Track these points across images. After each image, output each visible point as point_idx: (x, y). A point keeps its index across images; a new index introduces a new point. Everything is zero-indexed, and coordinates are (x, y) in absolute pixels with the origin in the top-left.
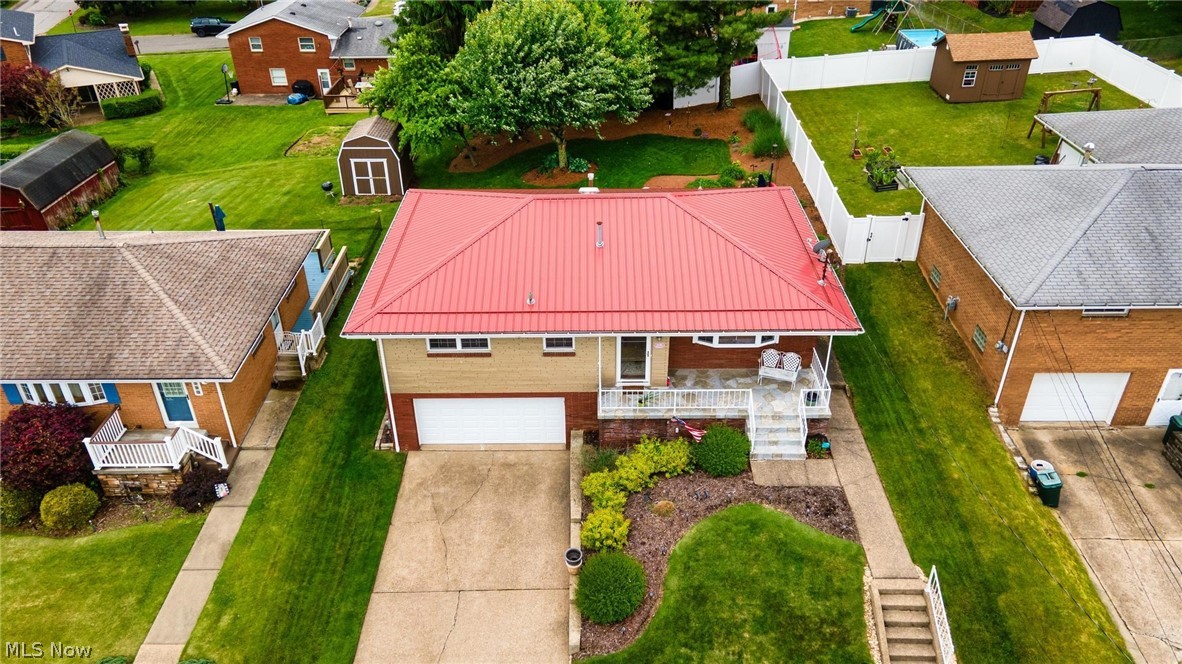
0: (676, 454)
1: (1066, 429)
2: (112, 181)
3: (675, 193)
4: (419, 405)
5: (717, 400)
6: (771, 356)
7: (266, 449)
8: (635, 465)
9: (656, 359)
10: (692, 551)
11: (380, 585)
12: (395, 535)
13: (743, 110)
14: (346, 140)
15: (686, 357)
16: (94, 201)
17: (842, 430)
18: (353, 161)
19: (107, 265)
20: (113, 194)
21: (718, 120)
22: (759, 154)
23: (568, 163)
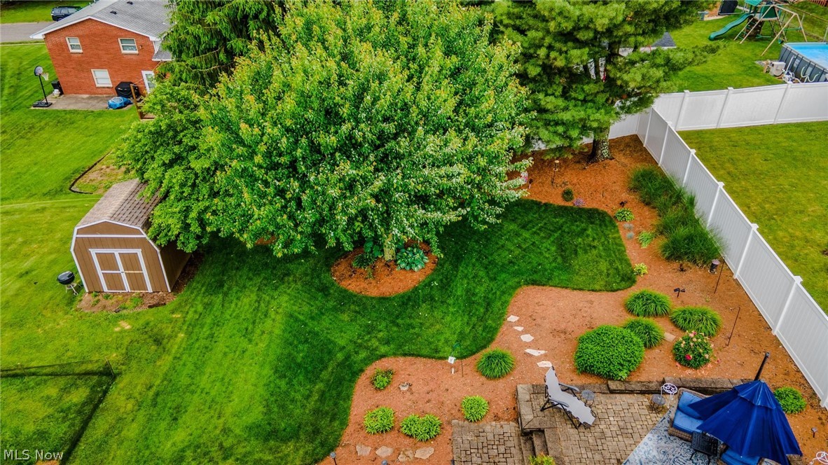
14: (80, 226)
18: (93, 251)
23: (396, 256)
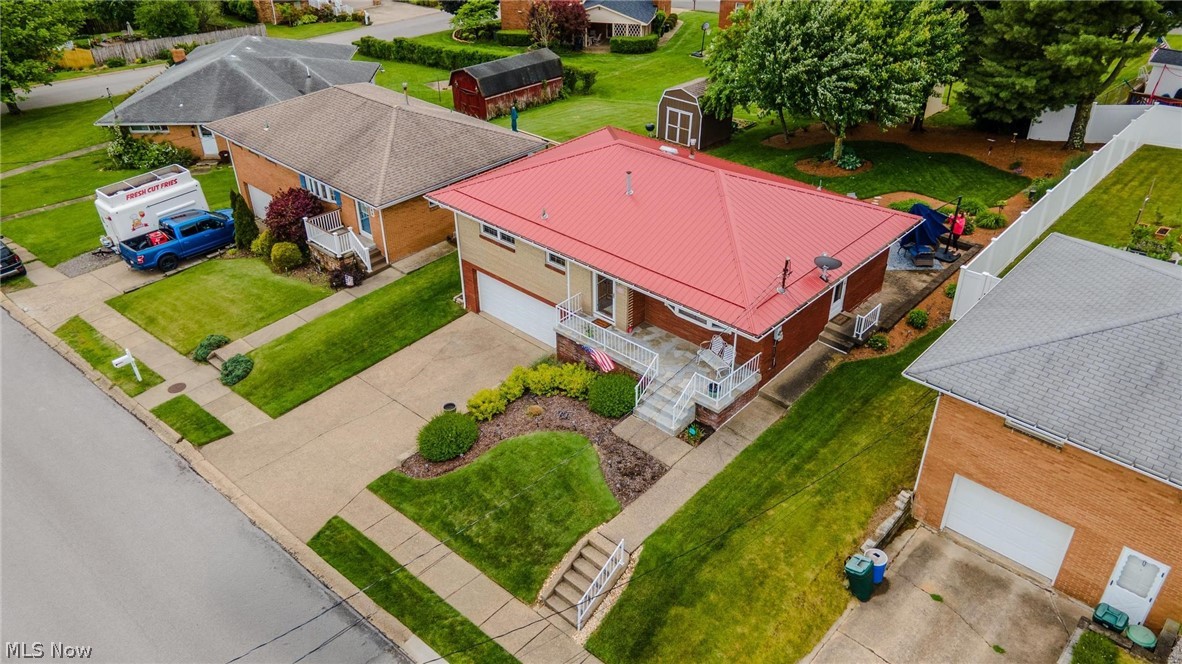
1: (991, 561)
2: (553, 92)
3: (727, 172)
4: (480, 277)
6: (718, 342)
7: (402, 272)
9: (619, 302)
11: (363, 375)
14: (667, 90)
16: (531, 103)
17: (736, 434)
18: (669, 109)
20: (550, 102)
21: (1049, 159)
23: (839, 158)
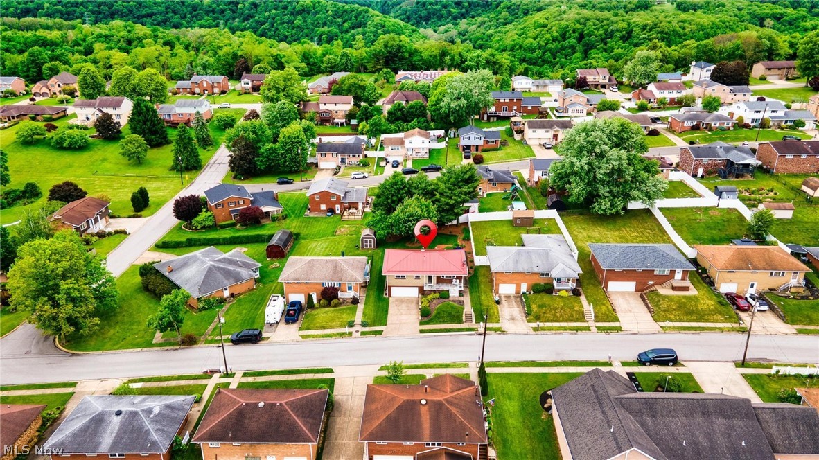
0: (437, 295)
1: (506, 294)
4: (392, 288)
5: (444, 287)
7: (365, 296)
8: (430, 297)
9: (434, 280)
10: (438, 308)
12: (390, 308)
13: (463, 227)
14: (363, 234)
15: (439, 280)
17: (465, 292)
18: (364, 240)
19: (336, 263)
21: (456, 229)
22: (464, 240)
